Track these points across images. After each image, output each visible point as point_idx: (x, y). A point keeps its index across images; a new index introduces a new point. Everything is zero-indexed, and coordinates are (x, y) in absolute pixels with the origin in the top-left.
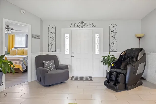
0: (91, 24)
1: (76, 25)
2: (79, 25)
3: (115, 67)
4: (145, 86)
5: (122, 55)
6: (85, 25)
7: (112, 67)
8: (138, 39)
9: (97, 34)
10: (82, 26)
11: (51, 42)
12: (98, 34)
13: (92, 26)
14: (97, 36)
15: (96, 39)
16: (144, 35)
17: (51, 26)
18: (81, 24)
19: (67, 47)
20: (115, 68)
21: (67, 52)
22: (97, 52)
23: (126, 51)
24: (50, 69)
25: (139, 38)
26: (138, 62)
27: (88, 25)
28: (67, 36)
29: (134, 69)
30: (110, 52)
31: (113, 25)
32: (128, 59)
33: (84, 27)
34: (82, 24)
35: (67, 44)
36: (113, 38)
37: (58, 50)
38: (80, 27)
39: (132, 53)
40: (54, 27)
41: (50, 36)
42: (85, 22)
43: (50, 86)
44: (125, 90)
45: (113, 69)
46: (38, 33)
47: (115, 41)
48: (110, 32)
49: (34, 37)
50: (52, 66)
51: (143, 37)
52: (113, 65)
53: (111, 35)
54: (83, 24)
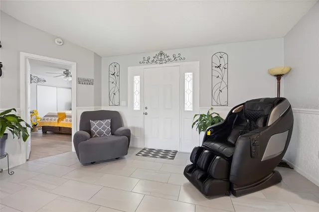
0: (177, 56)
1: (152, 59)
2: (155, 59)
3: (214, 139)
4: (289, 188)
5: (234, 113)
6: (167, 59)
7: (207, 138)
8: (275, 79)
9: (187, 74)
10: (161, 60)
11: (112, 91)
12: (190, 73)
13: (178, 59)
14: (189, 76)
15: (186, 83)
16: (291, 70)
17: (113, 65)
18: (159, 57)
19: (137, 98)
20: (213, 141)
21: (137, 107)
22: (189, 106)
23: (243, 104)
24: (100, 133)
25: (279, 77)
26: (267, 129)
27: (171, 57)
28: (137, 79)
29: (253, 148)
30: (212, 107)
31: (219, 55)
32: (248, 120)
33: (164, 61)
34: (161, 57)
35: (137, 93)
36: (219, 80)
37: (123, 103)
38: (158, 62)
39: (257, 108)
40: (117, 66)
41: (111, 80)
42: (165, 52)
43: (93, 163)
44: (229, 195)
45: (209, 141)
46: (91, 76)
47: (224, 85)
48: (214, 68)
49: (81, 83)
50: (104, 128)
51: (287, 73)
52: (209, 133)
53: (215, 74)
54: (163, 57)
